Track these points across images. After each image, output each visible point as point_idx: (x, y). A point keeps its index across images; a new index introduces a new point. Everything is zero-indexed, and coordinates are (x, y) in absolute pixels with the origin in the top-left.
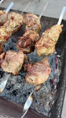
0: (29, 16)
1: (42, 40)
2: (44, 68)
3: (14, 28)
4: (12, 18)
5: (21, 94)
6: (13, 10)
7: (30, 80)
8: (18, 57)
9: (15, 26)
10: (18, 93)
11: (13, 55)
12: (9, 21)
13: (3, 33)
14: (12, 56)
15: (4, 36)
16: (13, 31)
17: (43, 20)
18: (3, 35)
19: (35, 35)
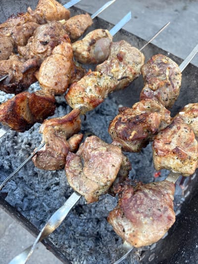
0: (160, 62)
1: (175, 132)
2: (159, 210)
3: (118, 80)
4: (120, 58)
5: (91, 215)
6: (126, 32)
7: (120, 228)
8: (108, 162)
9: (120, 77)
10: (85, 212)
11: (98, 152)
12: (111, 62)
13: (91, 90)
14: (96, 153)
15: (90, 97)
16: (112, 86)
17: (189, 73)
18: (89, 95)
19: (161, 117)
